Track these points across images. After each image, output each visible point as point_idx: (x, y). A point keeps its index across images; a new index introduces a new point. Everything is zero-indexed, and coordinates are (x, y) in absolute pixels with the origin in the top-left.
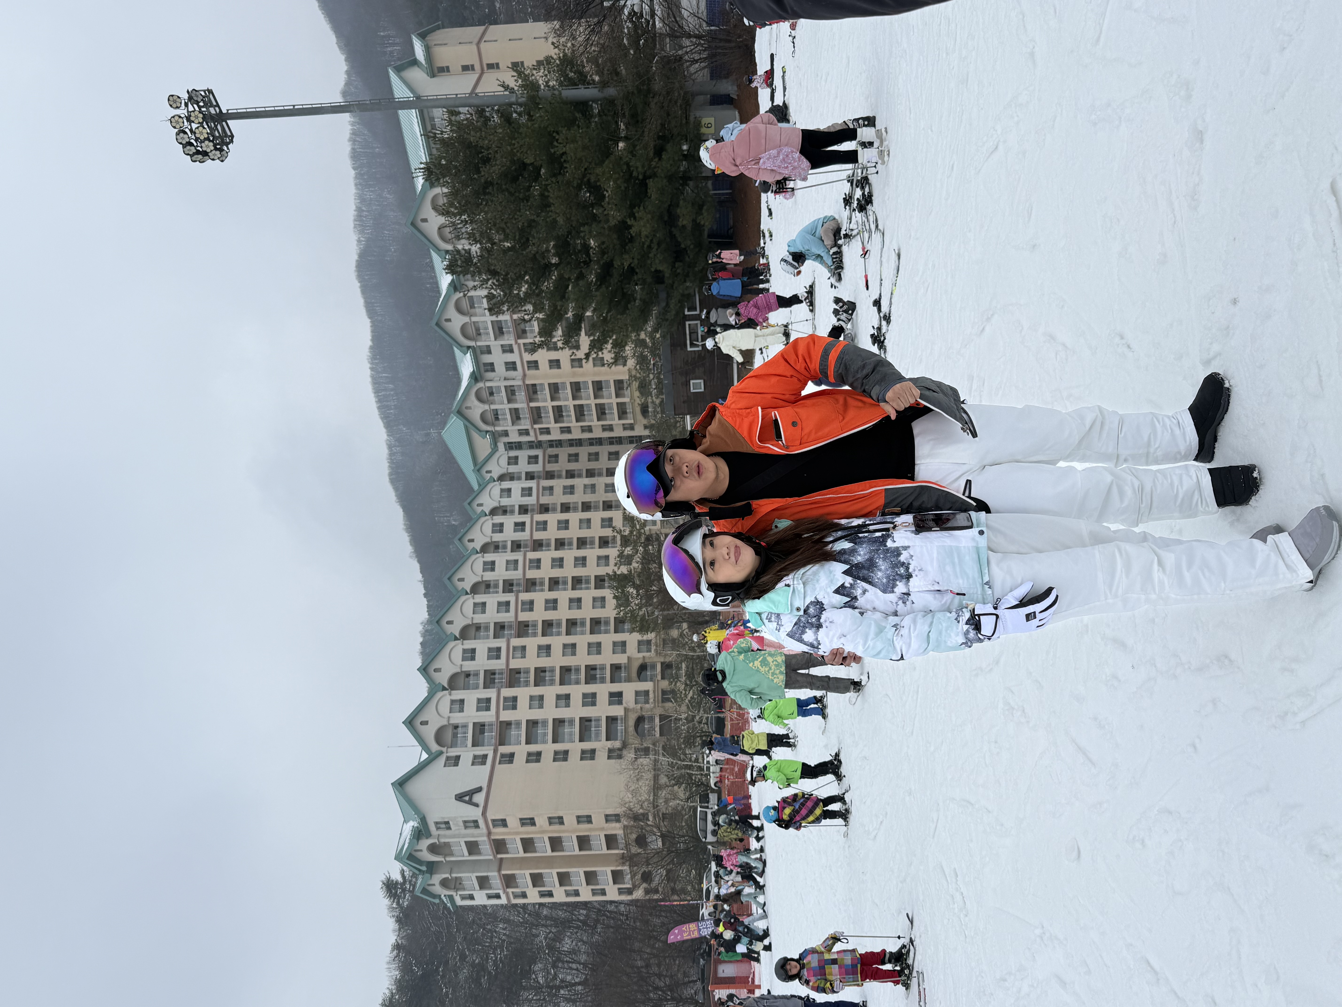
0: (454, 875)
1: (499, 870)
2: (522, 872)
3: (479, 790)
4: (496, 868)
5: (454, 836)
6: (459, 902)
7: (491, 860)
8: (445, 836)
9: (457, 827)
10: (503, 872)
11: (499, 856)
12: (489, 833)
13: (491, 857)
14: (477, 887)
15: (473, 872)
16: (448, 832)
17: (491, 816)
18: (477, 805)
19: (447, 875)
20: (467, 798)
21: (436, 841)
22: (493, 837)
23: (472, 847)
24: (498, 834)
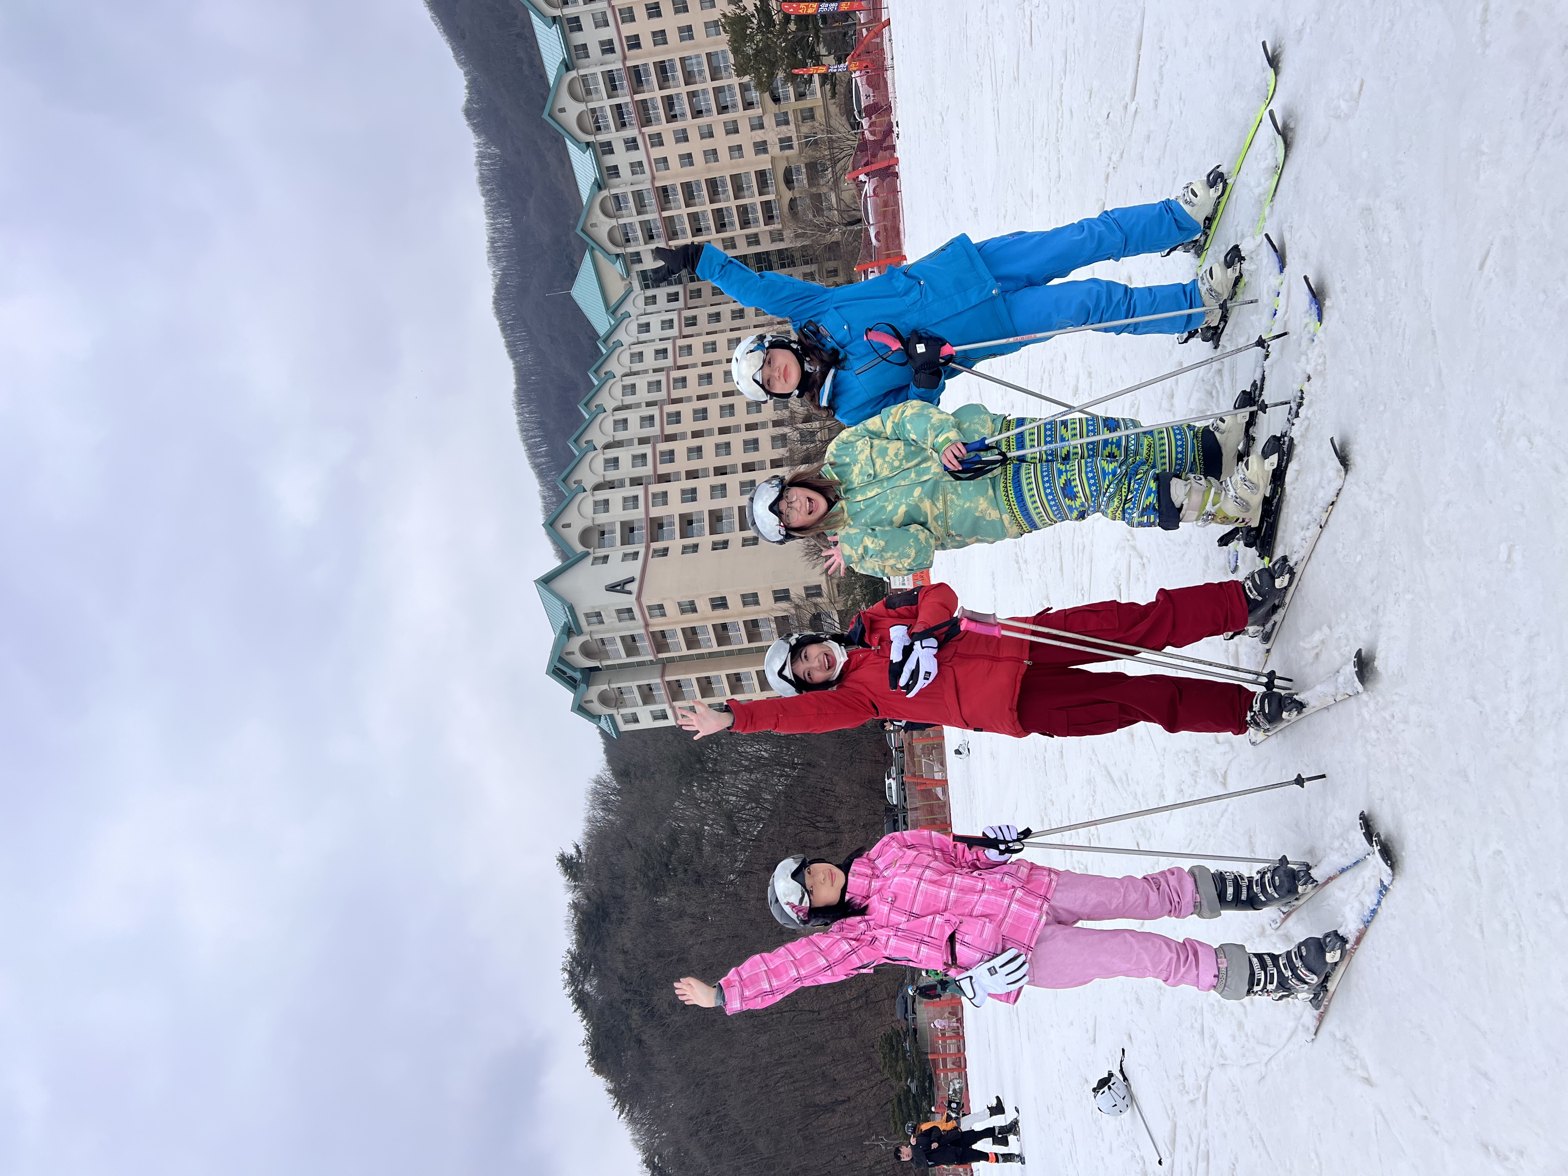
0: (614, 686)
1: (663, 675)
2: (688, 676)
3: (632, 580)
4: (659, 674)
5: (608, 631)
6: (624, 727)
7: (651, 661)
8: (598, 632)
9: (610, 619)
10: (668, 679)
11: (661, 656)
12: (647, 625)
13: (651, 658)
14: (640, 702)
15: (634, 680)
16: (601, 627)
17: (646, 601)
18: (630, 593)
19: (605, 687)
20: (619, 588)
21: (588, 638)
22: (651, 629)
23: (630, 644)
24: (657, 624)
